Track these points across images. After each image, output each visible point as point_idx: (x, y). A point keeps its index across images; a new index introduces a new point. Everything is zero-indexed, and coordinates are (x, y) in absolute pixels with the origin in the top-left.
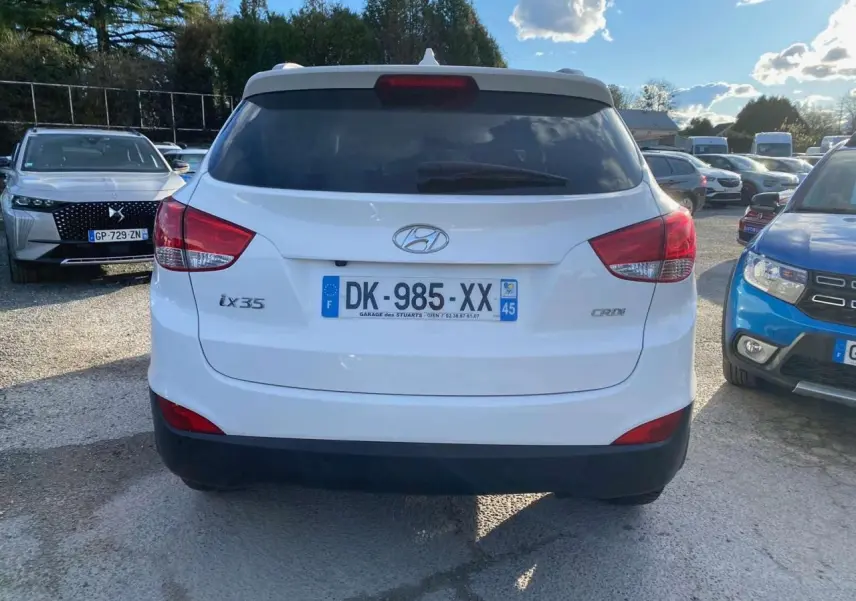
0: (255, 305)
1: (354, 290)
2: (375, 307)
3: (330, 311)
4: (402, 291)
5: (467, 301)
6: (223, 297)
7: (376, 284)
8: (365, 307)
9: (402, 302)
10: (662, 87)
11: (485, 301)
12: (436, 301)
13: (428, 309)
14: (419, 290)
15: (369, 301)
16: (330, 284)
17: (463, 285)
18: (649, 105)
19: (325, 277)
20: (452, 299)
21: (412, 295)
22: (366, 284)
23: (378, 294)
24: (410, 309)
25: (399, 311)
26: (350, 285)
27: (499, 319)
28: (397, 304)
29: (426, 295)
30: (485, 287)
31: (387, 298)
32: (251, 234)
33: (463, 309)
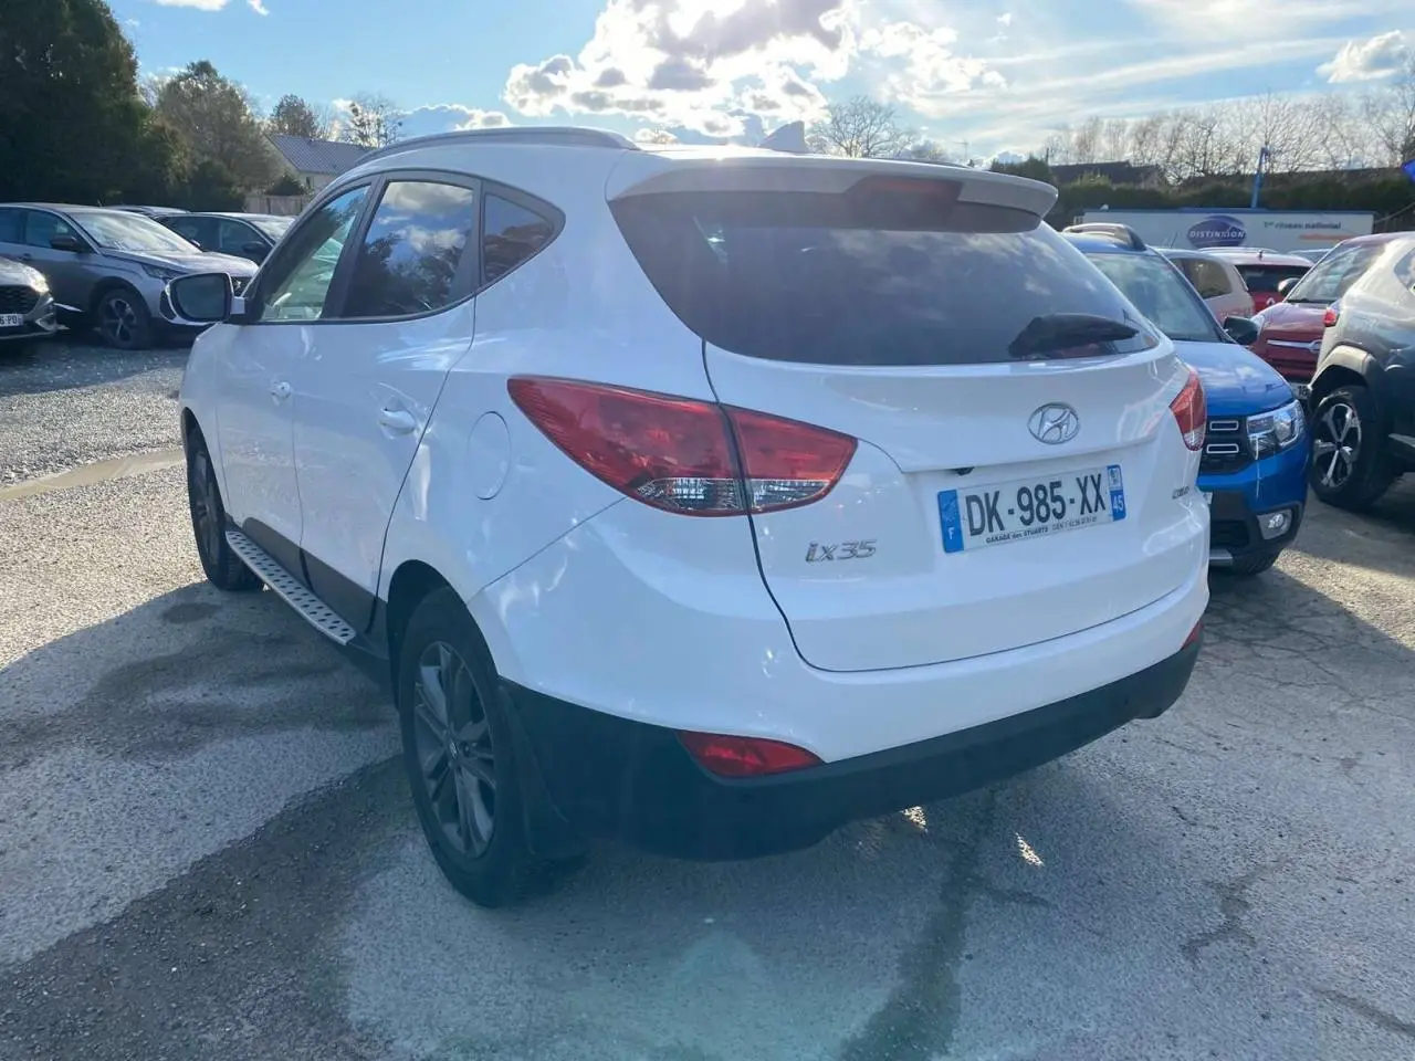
0: (860, 552)
1: (975, 506)
2: (1002, 528)
3: (953, 544)
4: (1025, 502)
5: (1085, 501)
6: (813, 546)
7: (997, 494)
8: (991, 530)
9: (1027, 515)
10: (379, 107)
11: (1099, 497)
12: (1057, 506)
13: (1053, 520)
14: (1041, 495)
15: (994, 518)
16: (947, 501)
17: (1078, 480)
18: (364, 137)
19: (941, 493)
20: (1072, 501)
21: (1035, 503)
22: (987, 496)
23: (1002, 508)
24: (1036, 524)
25: (1027, 528)
26: (970, 499)
27: (1112, 518)
28: (1022, 518)
29: (1049, 501)
30: (1096, 478)
31: (1011, 512)
32: (852, 442)
33: (1082, 513)
